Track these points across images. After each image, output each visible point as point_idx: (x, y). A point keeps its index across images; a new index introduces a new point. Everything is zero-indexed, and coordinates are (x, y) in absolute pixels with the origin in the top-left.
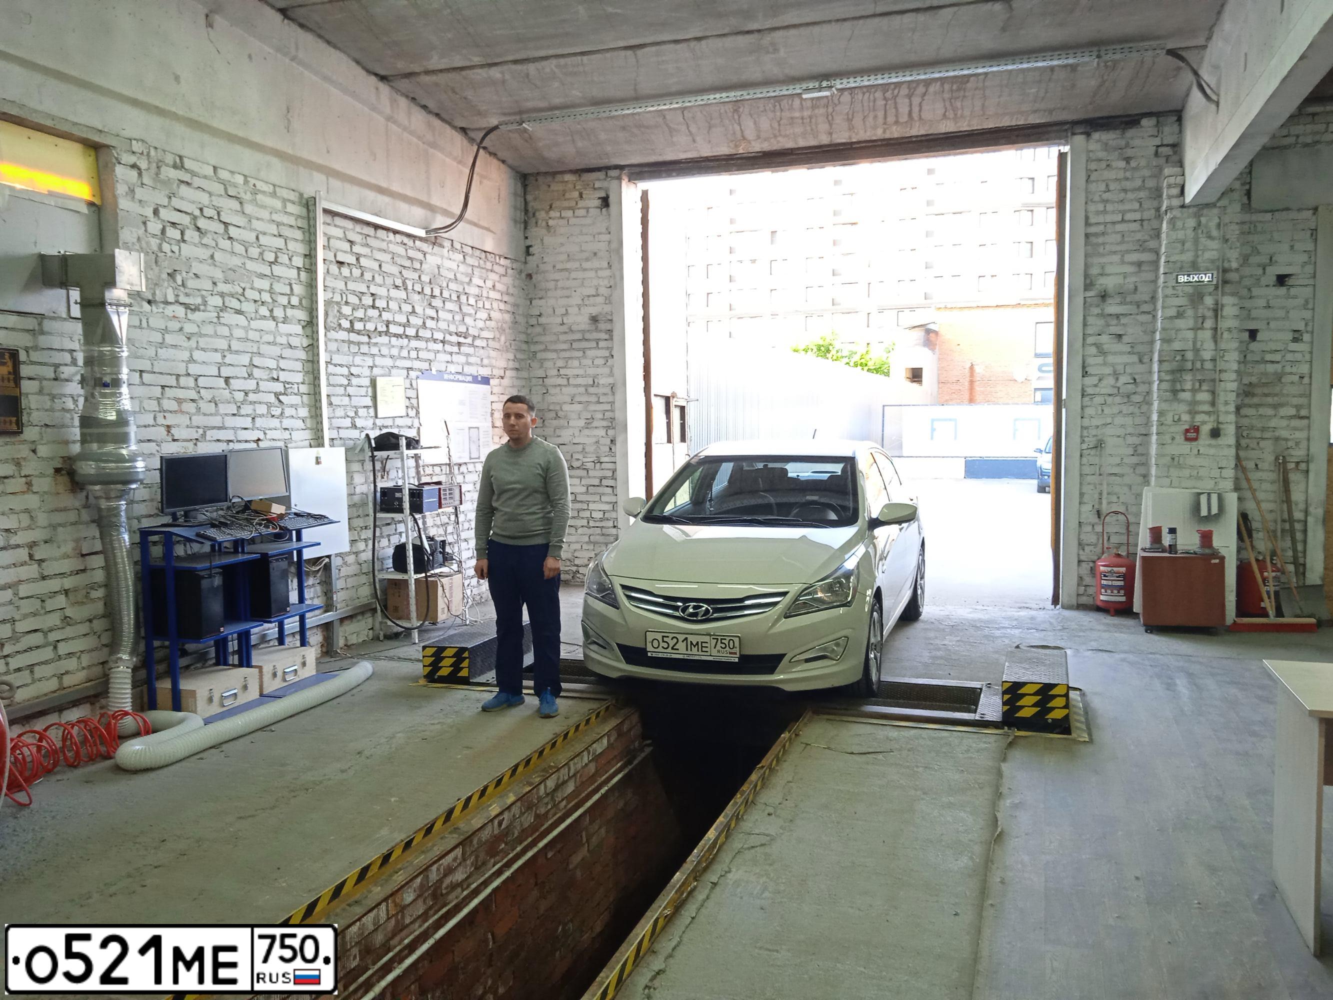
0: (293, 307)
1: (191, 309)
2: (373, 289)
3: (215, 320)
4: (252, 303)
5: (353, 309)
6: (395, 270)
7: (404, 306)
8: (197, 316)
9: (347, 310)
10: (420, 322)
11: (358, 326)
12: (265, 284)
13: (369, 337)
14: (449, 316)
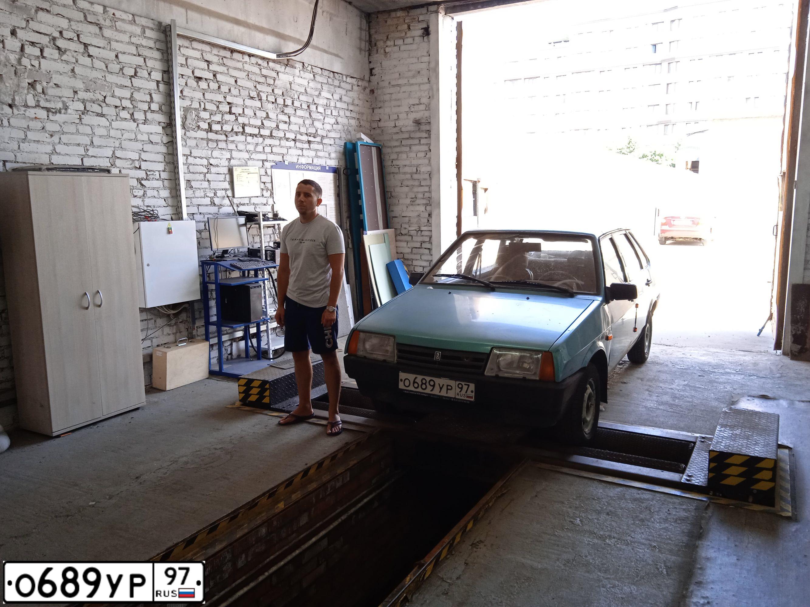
0: (153, 111)
1: (53, 112)
2: (229, 99)
3: (77, 121)
4: (113, 109)
5: (211, 115)
6: (250, 85)
7: (258, 113)
8: (58, 117)
9: (205, 115)
10: (274, 125)
11: (216, 127)
12: (126, 93)
13: (227, 136)
14: (301, 121)
